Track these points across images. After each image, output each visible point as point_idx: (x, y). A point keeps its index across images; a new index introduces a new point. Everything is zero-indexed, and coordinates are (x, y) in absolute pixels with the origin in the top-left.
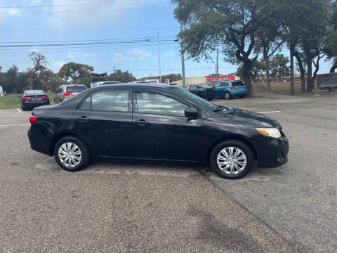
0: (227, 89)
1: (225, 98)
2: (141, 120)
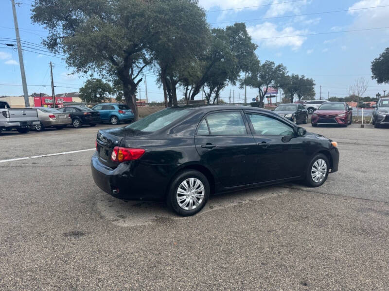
0: (113, 113)
1: (111, 124)
2: (263, 142)
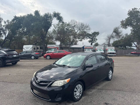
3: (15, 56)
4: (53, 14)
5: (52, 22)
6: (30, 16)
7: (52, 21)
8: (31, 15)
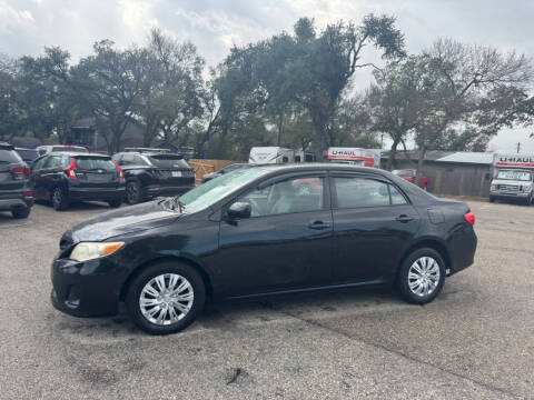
3: (177, 174)
4: (363, 25)
5: (355, 59)
6: (281, 41)
7: (356, 54)
8: (285, 38)
